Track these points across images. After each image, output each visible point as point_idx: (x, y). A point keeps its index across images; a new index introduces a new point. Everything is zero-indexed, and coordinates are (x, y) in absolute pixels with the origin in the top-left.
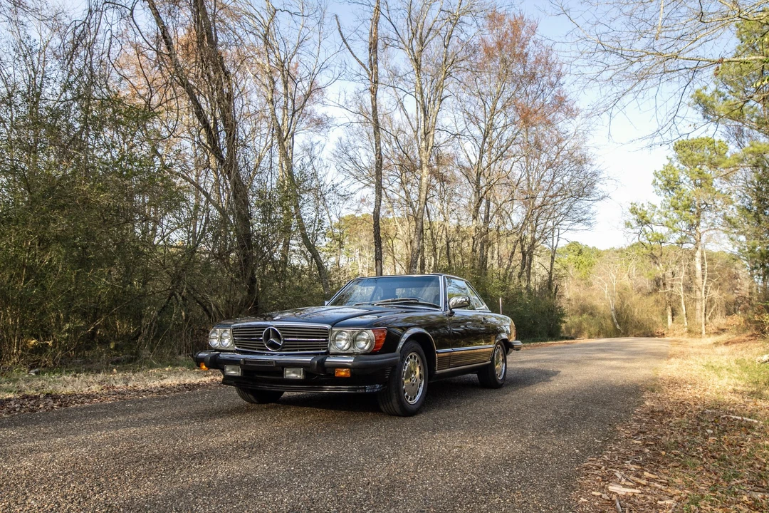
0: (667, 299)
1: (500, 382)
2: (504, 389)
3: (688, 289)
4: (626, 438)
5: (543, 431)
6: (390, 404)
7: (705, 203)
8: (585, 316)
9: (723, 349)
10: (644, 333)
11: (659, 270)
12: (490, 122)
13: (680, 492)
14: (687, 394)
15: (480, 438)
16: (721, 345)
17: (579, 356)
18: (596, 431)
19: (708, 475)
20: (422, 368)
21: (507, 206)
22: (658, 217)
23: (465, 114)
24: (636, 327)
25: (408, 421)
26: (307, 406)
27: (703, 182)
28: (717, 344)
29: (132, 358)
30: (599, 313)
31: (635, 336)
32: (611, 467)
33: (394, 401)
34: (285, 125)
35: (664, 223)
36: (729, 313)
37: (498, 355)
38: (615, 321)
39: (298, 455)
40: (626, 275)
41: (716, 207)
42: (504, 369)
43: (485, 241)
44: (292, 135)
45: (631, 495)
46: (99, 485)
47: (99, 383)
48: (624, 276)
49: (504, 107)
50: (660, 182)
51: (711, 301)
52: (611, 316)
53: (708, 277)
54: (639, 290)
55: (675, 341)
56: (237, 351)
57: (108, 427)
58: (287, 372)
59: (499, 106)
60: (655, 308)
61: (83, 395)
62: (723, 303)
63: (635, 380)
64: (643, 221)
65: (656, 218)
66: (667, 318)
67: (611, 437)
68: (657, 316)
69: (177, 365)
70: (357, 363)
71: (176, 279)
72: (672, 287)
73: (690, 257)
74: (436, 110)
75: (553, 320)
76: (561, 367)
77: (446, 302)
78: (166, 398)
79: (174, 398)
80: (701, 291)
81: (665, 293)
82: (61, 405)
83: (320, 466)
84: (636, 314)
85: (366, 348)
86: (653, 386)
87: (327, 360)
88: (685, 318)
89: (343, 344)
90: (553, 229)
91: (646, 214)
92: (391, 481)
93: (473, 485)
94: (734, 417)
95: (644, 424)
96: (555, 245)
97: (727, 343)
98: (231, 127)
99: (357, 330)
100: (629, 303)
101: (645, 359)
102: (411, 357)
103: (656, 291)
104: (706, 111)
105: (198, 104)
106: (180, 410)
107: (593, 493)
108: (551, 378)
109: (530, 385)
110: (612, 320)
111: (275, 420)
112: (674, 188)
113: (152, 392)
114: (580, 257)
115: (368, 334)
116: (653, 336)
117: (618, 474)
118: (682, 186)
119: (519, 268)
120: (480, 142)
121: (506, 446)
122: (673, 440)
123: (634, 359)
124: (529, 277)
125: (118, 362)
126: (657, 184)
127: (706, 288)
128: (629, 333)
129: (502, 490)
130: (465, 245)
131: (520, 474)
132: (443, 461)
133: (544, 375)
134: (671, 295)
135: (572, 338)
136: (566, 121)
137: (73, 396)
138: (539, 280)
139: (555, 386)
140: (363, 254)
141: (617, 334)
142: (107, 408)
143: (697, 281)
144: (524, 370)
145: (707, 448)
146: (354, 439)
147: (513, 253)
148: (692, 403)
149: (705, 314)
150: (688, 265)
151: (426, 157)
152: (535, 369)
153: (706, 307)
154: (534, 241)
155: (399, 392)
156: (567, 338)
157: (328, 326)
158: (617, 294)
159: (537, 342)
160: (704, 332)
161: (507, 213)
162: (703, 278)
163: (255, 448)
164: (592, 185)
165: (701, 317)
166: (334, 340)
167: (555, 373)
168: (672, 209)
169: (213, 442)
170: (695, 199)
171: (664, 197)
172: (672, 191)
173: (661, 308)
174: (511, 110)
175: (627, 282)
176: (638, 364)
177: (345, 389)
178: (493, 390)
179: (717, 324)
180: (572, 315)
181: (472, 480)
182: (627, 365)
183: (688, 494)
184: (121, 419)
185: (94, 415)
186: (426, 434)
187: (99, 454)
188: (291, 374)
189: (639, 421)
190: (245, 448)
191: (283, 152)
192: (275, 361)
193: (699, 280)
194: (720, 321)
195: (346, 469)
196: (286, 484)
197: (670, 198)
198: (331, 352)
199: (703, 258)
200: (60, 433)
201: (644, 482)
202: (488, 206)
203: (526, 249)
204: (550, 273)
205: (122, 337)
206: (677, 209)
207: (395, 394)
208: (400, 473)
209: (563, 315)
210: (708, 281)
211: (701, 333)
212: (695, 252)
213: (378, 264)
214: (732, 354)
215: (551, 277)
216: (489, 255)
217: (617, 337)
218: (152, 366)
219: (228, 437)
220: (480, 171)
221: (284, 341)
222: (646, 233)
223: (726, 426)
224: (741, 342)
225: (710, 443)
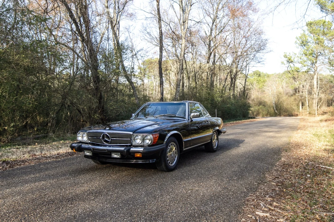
0: (300, 98)
1: (215, 149)
2: (217, 152)
3: (310, 93)
4: (269, 181)
5: (231, 179)
6: (161, 166)
7: (320, 52)
8: (261, 106)
9: (324, 124)
10: (288, 114)
11: (297, 84)
12: (216, 15)
13: (288, 214)
14: (302, 152)
15: (201, 184)
16: (323, 121)
17: (255, 130)
18: (256, 177)
19: (303, 203)
20: (177, 149)
21: (224, 56)
22: (297, 59)
23: (204, 10)
24: (285, 111)
25: (169, 175)
26: (124, 167)
27: (319, 42)
28: (321, 121)
29: (45, 136)
30: (267, 105)
31: (284, 116)
32: (259, 200)
33: (163, 165)
34: (115, 17)
35: (300, 62)
36: (328, 106)
37: (214, 136)
38: (275, 109)
39: (117, 197)
40: (281, 87)
41: (325, 54)
42: (217, 143)
43: (214, 73)
44: (119, 23)
45: (265, 216)
46: (25, 219)
47: (29, 152)
48: (280, 87)
49: (223, 7)
50: (298, 42)
51: (320, 99)
52: (273, 106)
53: (320, 87)
54: (287, 94)
55: (303, 119)
56: (90, 143)
57: (31, 182)
58: (113, 155)
59: (220, 6)
60: (294, 102)
61: (20, 161)
62: (326, 100)
63: (279, 144)
64: (290, 61)
65: (296, 60)
66: (299, 107)
67: (262, 181)
68: (295, 106)
69: (66, 140)
70: (145, 151)
71: (64, 97)
72: (302, 92)
73: (312, 78)
74: (189, 10)
75: (245, 109)
76: (246, 137)
77: (188, 116)
78: (59, 161)
79: (64, 161)
80: (316, 94)
81: (299, 95)
82: (10, 167)
83: (126, 204)
84: (285, 105)
85: (149, 143)
86: (287, 148)
87: (131, 149)
88: (308, 107)
89: (138, 141)
90: (246, 67)
91: (291, 58)
92: (158, 212)
93: (195, 213)
94: (321, 166)
95: (279, 172)
96: (247, 74)
97: (326, 121)
98: (87, 22)
99: (145, 134)
100: (282, 100)
101: (286, 131)
102: (171, 144)
103: (295, 94)
104: (322, 8)
105: (70, 11)
106: (65, 169)
107: (249, 216)
108: (240, 145)
109: (229, 149)
110: (274, 108)
111: (108, 176)
112: (305, 45)
113: (53, 158)
114: (259, 78)
115: (150, 137)
116: (292, 115)
117: (262, 204)
118: (309, 44)
119: (229, 86)
120: (211, 25)
121: (213, 188)
122: (290, 182)
123: (281, 131)
124: (234, 89)
125: (38, 138)
126: (297, 43)
127: (318, 93)
128: (281, 114)
129: (207, 215)
130: (203, 75)
131: (217, 205)
132: (183, 199)
133: (237, 143)
134: (302, 96)
135: (254, 118)
136: (253, 14)
137: (16, 162)
138: (239, 90)
139: (241, 150)
140: (155, 77)
141: (275, 115)
142: (31, 169)
143: (314, 89)
144: (228, 140)
145: (305, 187)
146: (144, 187)
147: (226, 79)
148: (303, 158)
149: (317, 105)
150: (311, 82)
151: (184, 34)
152: (233, 139)
153: (318, 102)
154: (237, 72)
155: (166, 161)
156: (252, 118)
157: (131, 133)
158: (276, 96)
159: (237, 121)
160: (316, 114)
161: (224, 59)
162: (317, 88)
163: (97, 193)
164: (264, 45)
165: (315, 107)
166: (134, 139)
167: (242, 142)
168: (304, 55)
169: (78, 190)
170: (315, 50)
171: (300, 49)
172: (304, 46)
173: (297, 102)
174: (226, 8)
175: (281, 90)
176: (282, 135)
177: (140, 162)
178: (212, 154)
179: (323, 110)
180: (255, 106)
181: (194, 209)
182: (277, 135)
183: (292, 215)
184: (38, 175)
185: (25, 173)
186: (177, 182)
187: (25, 200)
188: (115, 156)
189: (277, 170)
190: (93, 194)
191: (114, 33)
192: (107, 149)
193: (315, 89)
194: (325, 108)
195: (138, 205)
196: (110, 215)
197: (303, 50)
198: (133, 145)
199: (317, 78)
200: (9, 186)
201: (273, 208)
202: (215, 56)
203: (233, 76)
204: (244, 87)
205: (41, 124)
206: (306, 55)
207: (163, 163)
208: (162, 206)
209: (250, 107)
210: (319, 89)
211: (315, 114)
212: (314, 76)
213: (161, 86)
214: (328, 126)
215: (244, 89)
216: (215, 80)
217: (276, 116)
218: (54, 141)
219: (86, 187)
220: (210, 40)
221: (111, 139)
222: (291, 67)
223: (317, 171)
224: (333, 120)
225: (307, 183)
